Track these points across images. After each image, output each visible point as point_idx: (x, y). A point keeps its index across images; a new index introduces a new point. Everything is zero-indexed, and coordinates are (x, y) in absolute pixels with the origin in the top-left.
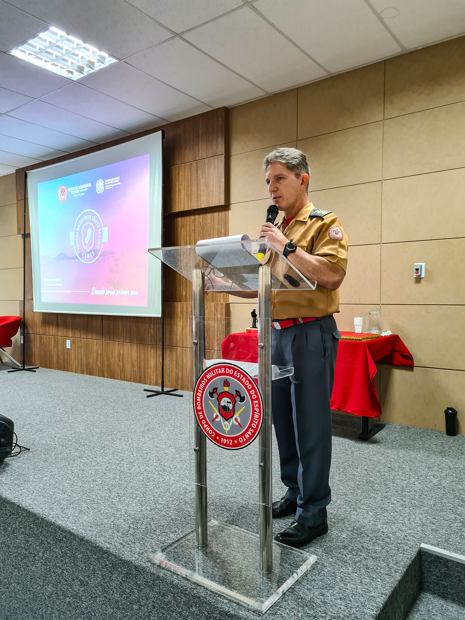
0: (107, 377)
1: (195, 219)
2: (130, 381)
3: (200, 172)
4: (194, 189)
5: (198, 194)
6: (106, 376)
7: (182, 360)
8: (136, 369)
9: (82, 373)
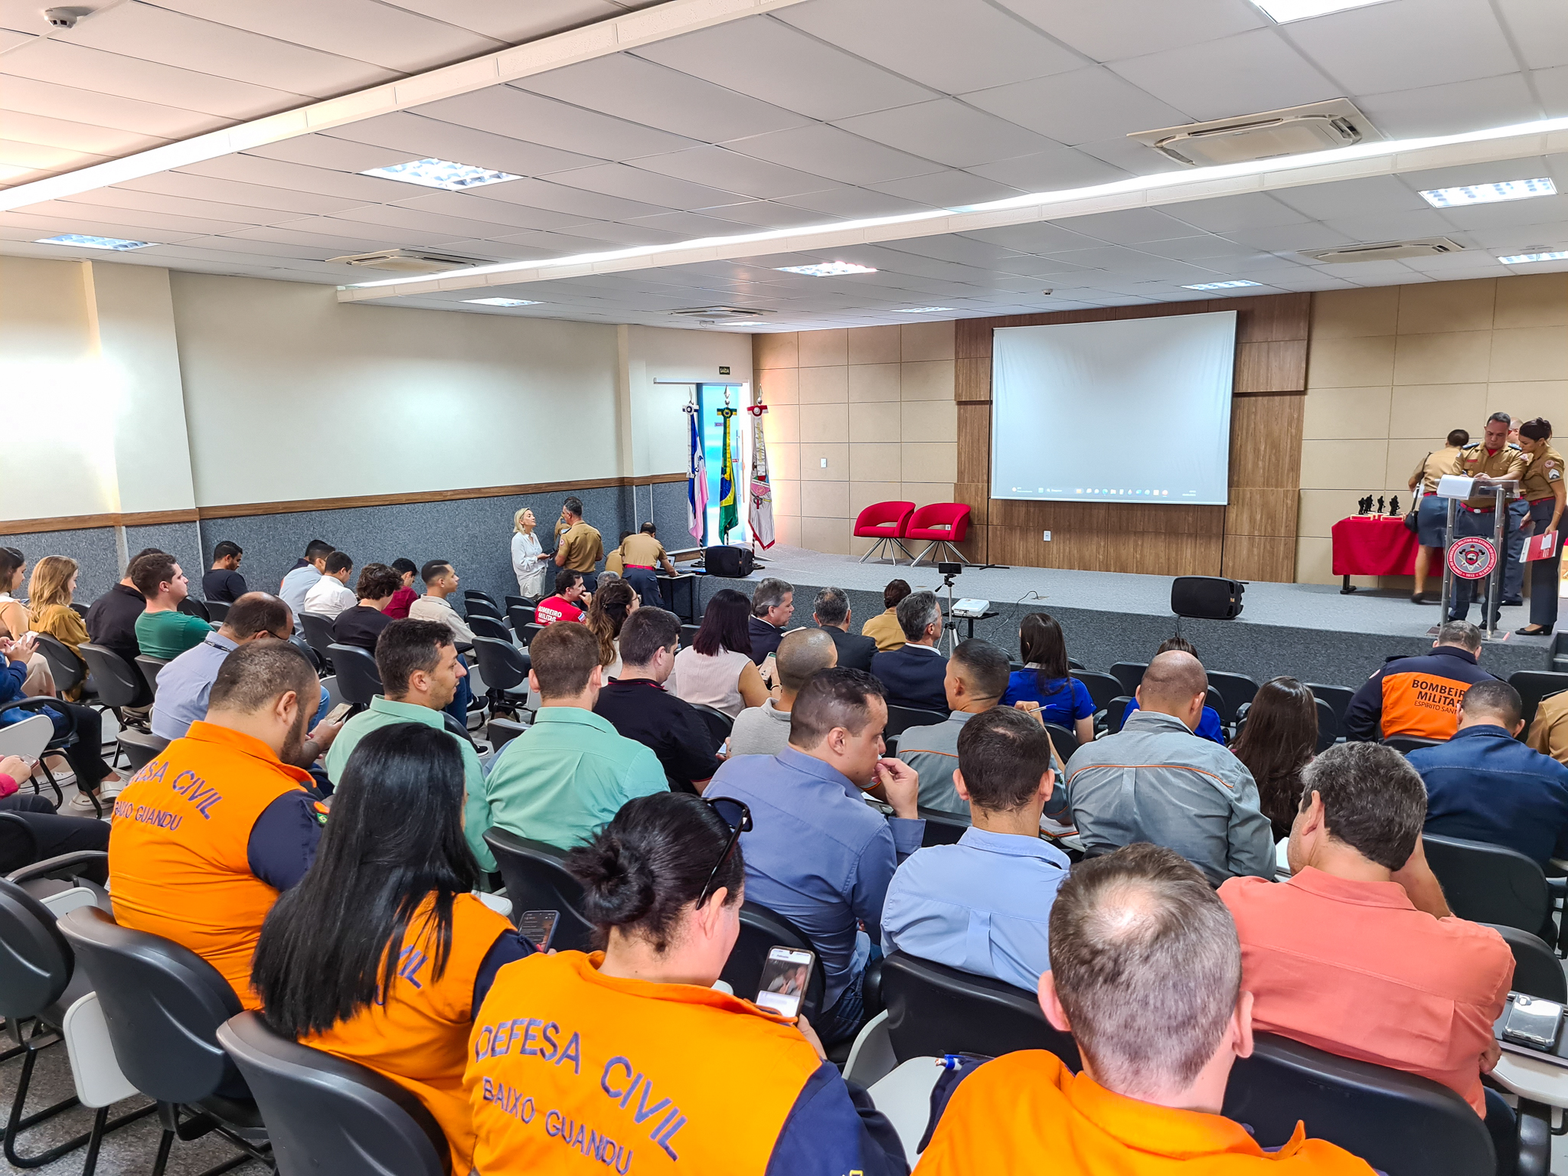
0: (1115, 571)
1: (1256, 401)
2: (1153, 573)
3: (1272, 355)
4: (1263, 372)
5: (1267, 377)
6: (1112, 569)
7: (1235, 548)
8: (1163, 560)
9: (1071, 568)
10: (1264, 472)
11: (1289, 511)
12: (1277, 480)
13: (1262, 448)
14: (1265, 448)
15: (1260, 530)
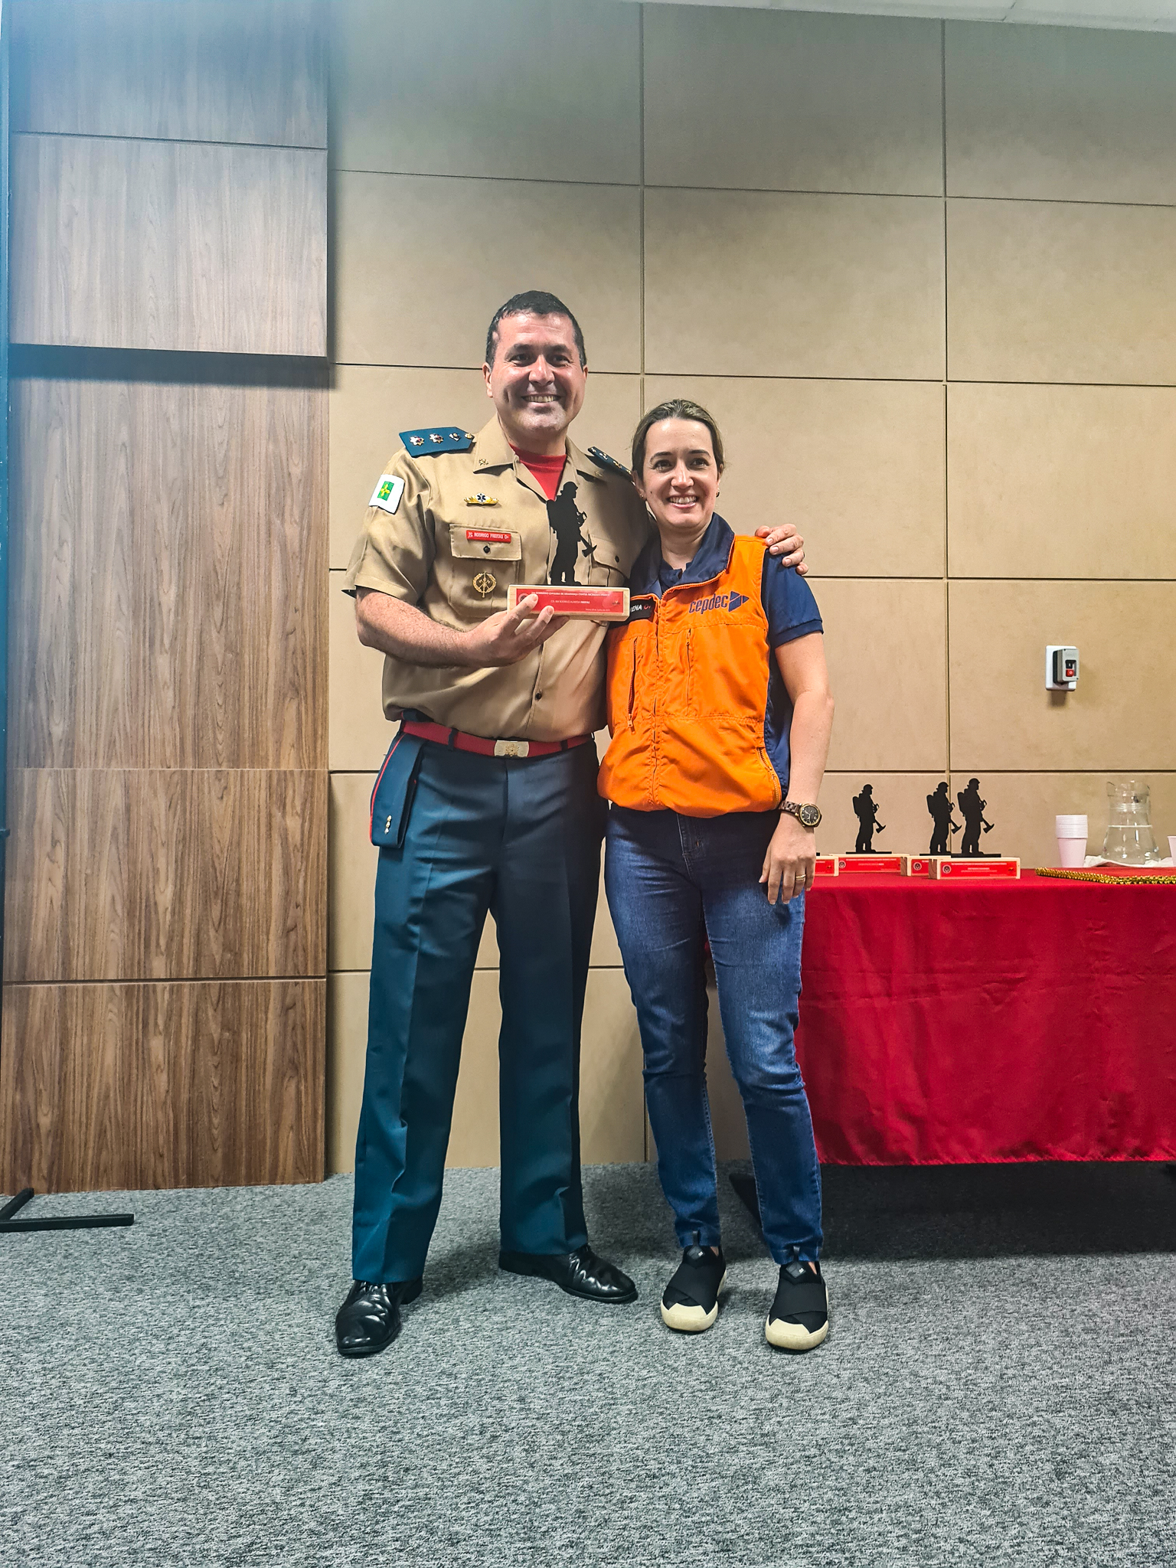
4: (152, 262)
10: (180, 704)
11: (296, 862)
12: (236, 734)
13: (169, 597)
14: (181, 598)
15: (173, 953)
